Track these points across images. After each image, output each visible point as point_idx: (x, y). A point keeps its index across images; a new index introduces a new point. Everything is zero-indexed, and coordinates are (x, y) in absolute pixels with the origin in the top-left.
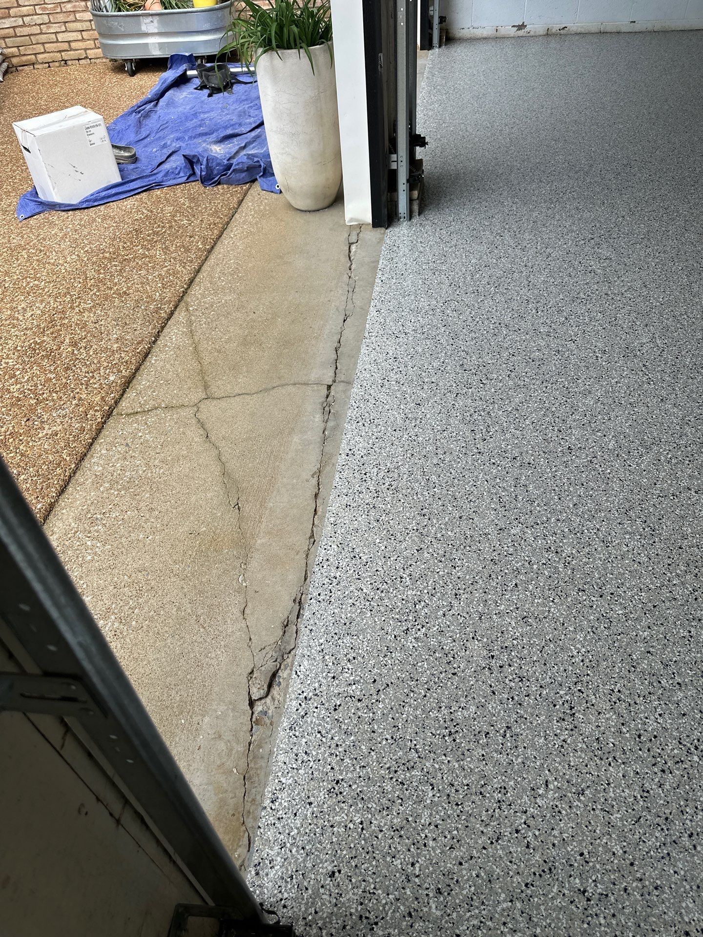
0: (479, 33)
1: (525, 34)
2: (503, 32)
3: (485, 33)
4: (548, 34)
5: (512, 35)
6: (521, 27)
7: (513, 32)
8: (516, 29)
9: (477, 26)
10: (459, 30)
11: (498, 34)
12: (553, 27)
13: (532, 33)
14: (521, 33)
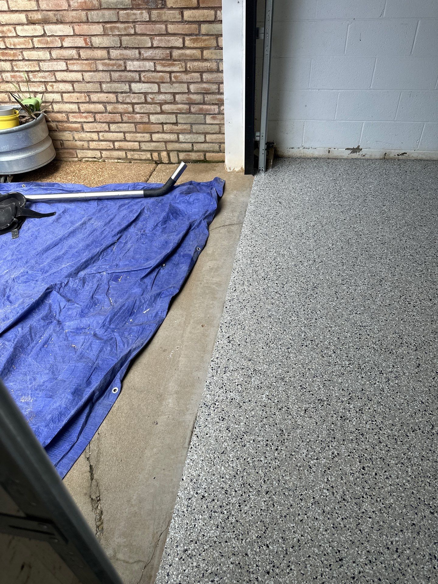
0: (309, 153)
1: (360, 157)
2: (335, 153)
3: (316, 154)
4: (385, 158)
5: (345, 157)
6: (356, 150)
7: (347, 154)
8: (350, 151)
9: (307, 147)
10: (288, 149)
11: (331, 155)
12: (391, 153)
13: (367, 157)
14: (356, 155)
